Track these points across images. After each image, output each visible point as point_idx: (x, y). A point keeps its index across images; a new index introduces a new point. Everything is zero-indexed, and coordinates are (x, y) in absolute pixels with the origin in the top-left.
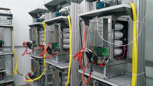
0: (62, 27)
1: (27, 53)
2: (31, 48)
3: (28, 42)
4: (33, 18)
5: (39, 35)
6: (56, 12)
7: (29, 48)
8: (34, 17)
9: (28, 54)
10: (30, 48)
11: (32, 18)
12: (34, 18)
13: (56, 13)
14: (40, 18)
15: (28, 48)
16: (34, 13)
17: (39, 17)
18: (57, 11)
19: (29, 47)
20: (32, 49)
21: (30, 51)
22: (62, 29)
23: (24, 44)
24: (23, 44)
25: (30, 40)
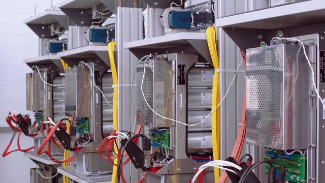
0: (101, 74)
1: (20, 149)
2: (29, 133)
3: (19, 116)
4: (40, 37)
5: (55, 94)
6: (92, 27)
7: (24, 132)
8: (43, 36)
9: (22, 151)
10: (26, 135)
11: (38, 37)
12: (43, 38)
13: (91, 30)
14: (60, 38)
15: (22, 134)
16: (43, 23)
17: (56, 36)
18: (94, 24)
19: (23, 130)
20: (32, 135)
21: (27, 142)
22: (99, 79)
23: (9, 120)
24: (6, 122)
25: (28, 108)
